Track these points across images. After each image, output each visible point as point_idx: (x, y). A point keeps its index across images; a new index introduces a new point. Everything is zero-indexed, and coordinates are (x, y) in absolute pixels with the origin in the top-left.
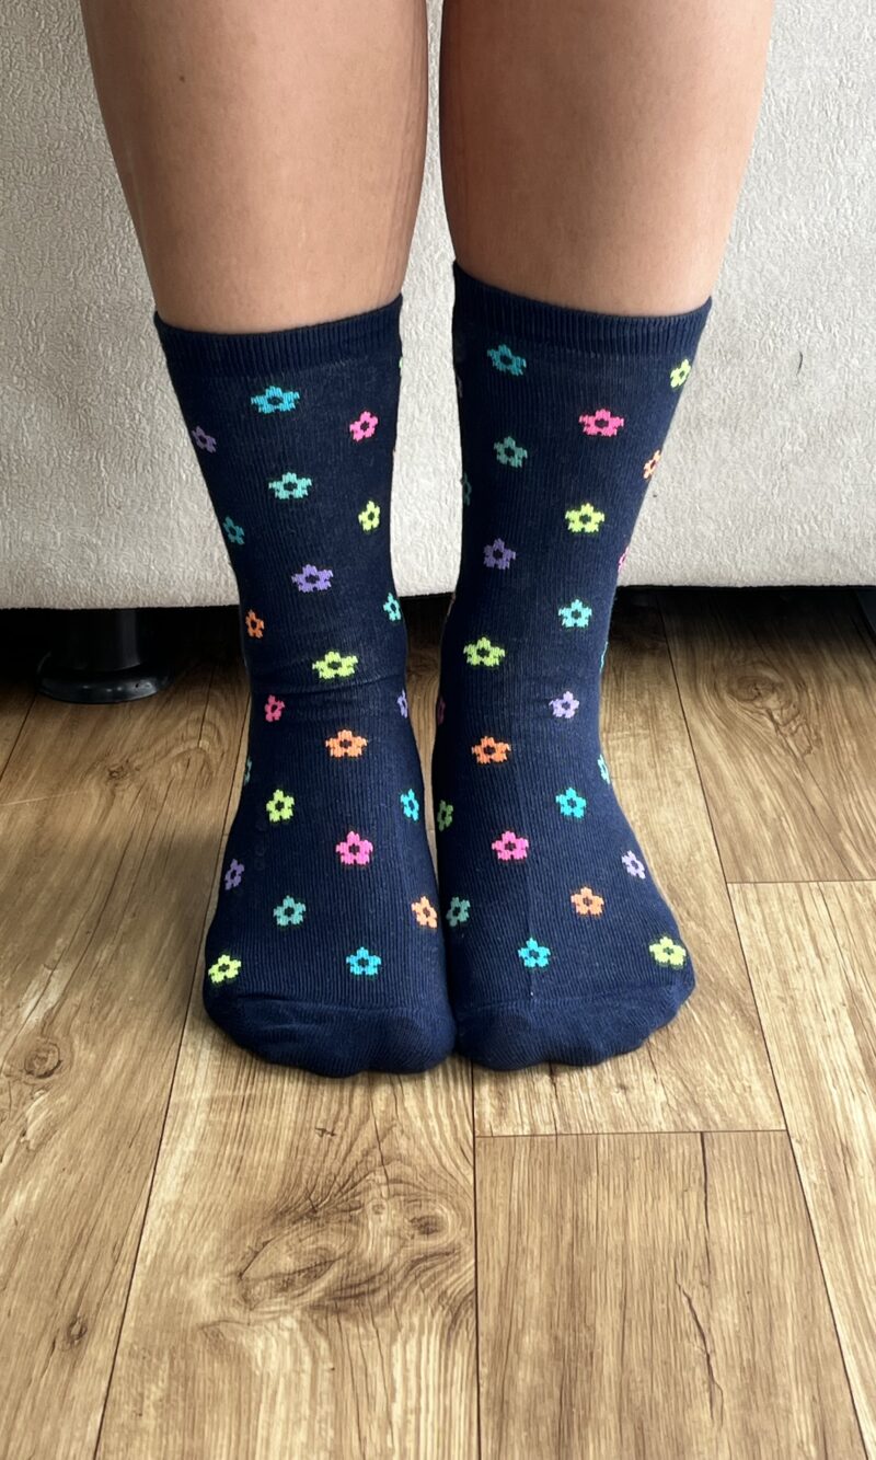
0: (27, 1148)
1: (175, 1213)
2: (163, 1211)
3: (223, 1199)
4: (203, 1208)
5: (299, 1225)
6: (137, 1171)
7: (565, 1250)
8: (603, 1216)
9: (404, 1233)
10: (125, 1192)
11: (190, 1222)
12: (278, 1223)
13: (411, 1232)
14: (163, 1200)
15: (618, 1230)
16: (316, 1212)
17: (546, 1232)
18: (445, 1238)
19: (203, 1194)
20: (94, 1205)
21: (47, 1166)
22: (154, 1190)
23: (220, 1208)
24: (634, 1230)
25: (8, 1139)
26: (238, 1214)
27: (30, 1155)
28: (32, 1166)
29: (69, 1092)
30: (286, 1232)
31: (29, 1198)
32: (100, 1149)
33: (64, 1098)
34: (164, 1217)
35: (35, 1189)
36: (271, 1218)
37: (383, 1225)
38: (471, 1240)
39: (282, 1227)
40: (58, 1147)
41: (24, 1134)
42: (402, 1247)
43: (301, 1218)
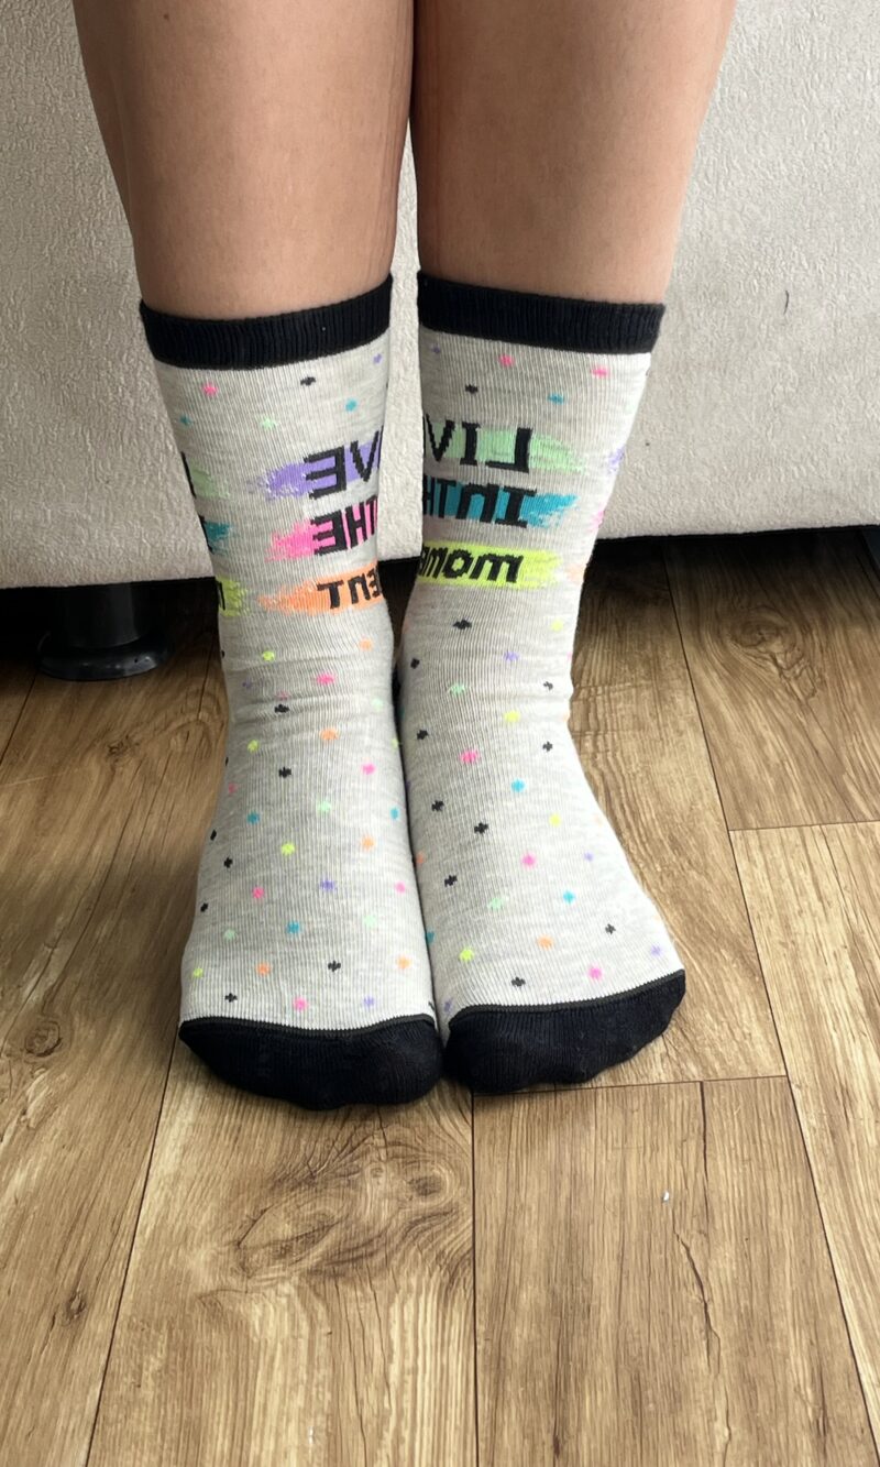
0: (28, 1126)
1: (173, 1186)
2: (162, 1183)
3: (221, 1169)
4: (202, 1177)
5: (298, 1191)
6: (136, 1145)
7: (563, 1205)
8: (601, 1170)
9: (403, 1195)
10: (124, 1166)
11: (188, 1193)
12: (277, 1190)
13: (410, 1194)
14: (162, 1171)
15: (616, 1183)
16: (314, 1178)
17: (544, 1188)
18: (443, 1199)
19: (201, 1166)
20: (93, 1180)
21: (47, 1144)
22: (153, 1162)
23: (217, 1179)
24: (632, 1183)
25: (9, 1119)
26: (236, 1183)
27: (31, 1133)
28: (33, 1143)
29: (69, 1069)
30: (284, 1199)
31: (29, 1176)
32: (99, 1125)
33: (64, 1076)
34: (163, 1189)
35: (35, 1167)
36: (270, 1186)
37: (381, 1188)
38: (469, 1199)
39: (281, 1194)
40: (58, 1123)
41: (24, 1113)
42: (400, 1208)
43: (300, 1184)
